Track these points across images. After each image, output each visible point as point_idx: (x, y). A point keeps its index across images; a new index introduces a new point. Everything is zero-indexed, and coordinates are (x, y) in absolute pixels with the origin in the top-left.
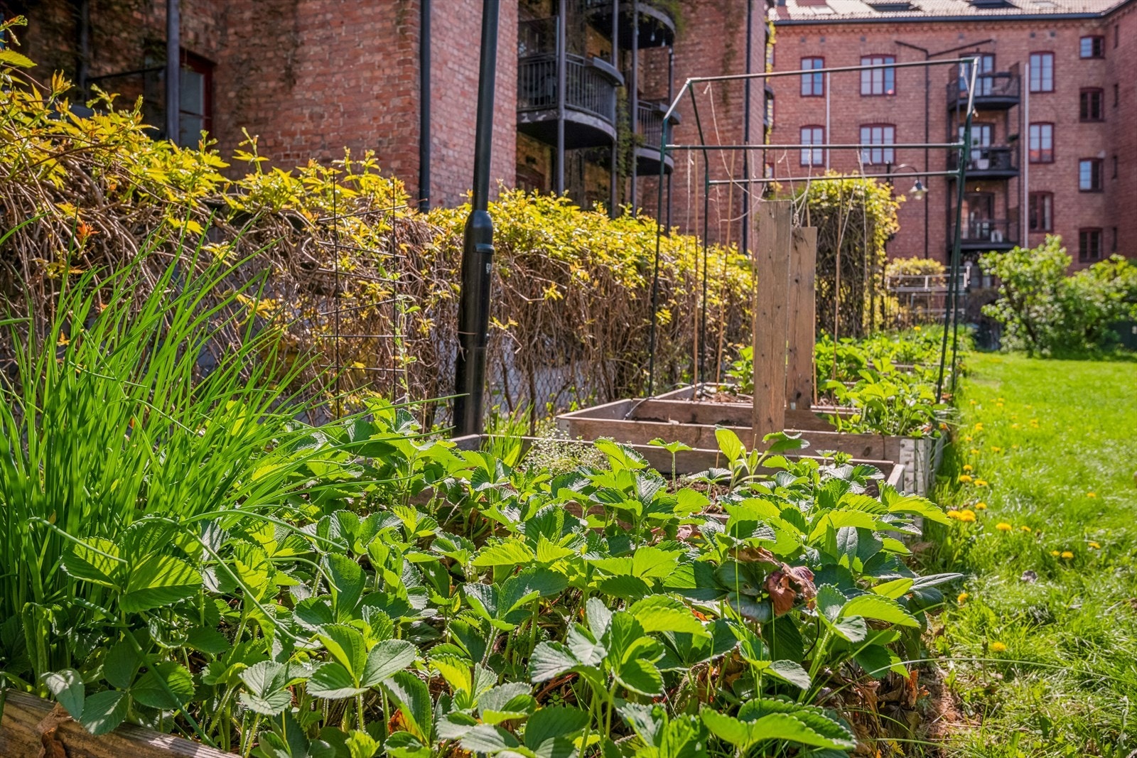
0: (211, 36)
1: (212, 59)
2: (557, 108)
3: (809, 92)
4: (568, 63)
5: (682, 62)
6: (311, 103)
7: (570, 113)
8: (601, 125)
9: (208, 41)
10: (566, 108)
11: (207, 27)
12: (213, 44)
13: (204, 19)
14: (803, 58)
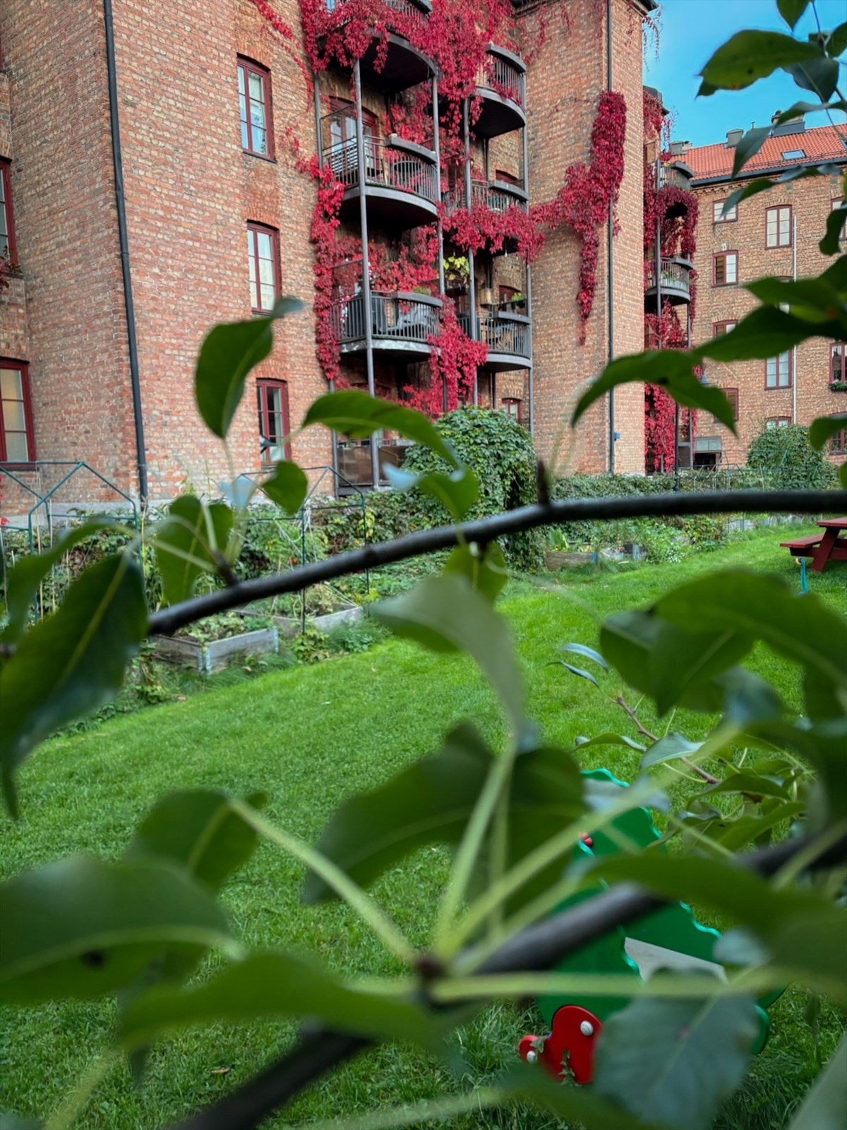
0: (21, 342)
1: (23, 359)
2: (365, 339)
3: (774, 244)
4: (373, 299)
5: (553, 259)
6: (76, 390)
7: (378, 342)
8: (413, 347)
9: (19, 346)
10: (373, 338)
11: (17, 337)
12: (24, 348)
13: (13, 332)
14: (768, 209)
